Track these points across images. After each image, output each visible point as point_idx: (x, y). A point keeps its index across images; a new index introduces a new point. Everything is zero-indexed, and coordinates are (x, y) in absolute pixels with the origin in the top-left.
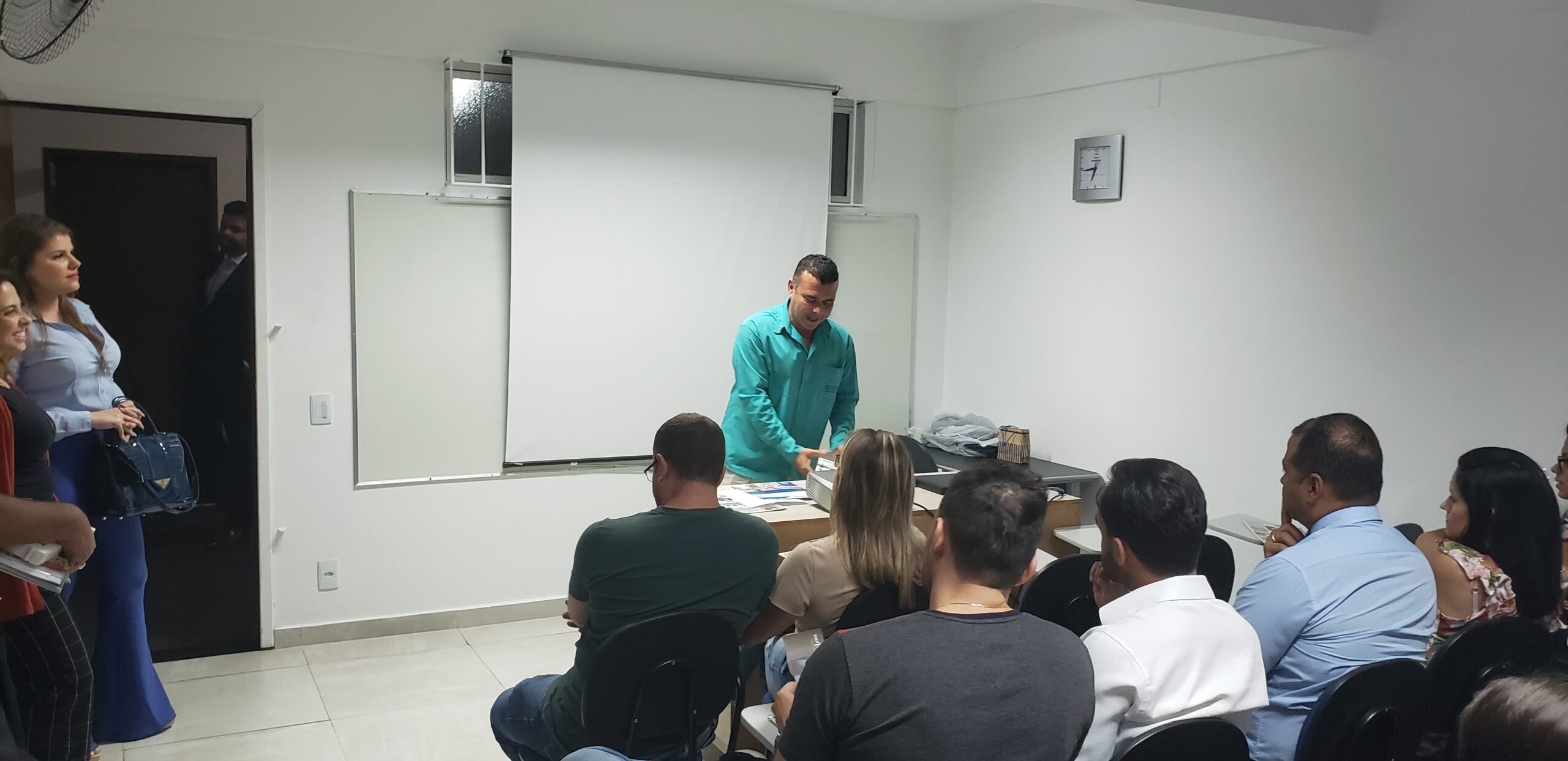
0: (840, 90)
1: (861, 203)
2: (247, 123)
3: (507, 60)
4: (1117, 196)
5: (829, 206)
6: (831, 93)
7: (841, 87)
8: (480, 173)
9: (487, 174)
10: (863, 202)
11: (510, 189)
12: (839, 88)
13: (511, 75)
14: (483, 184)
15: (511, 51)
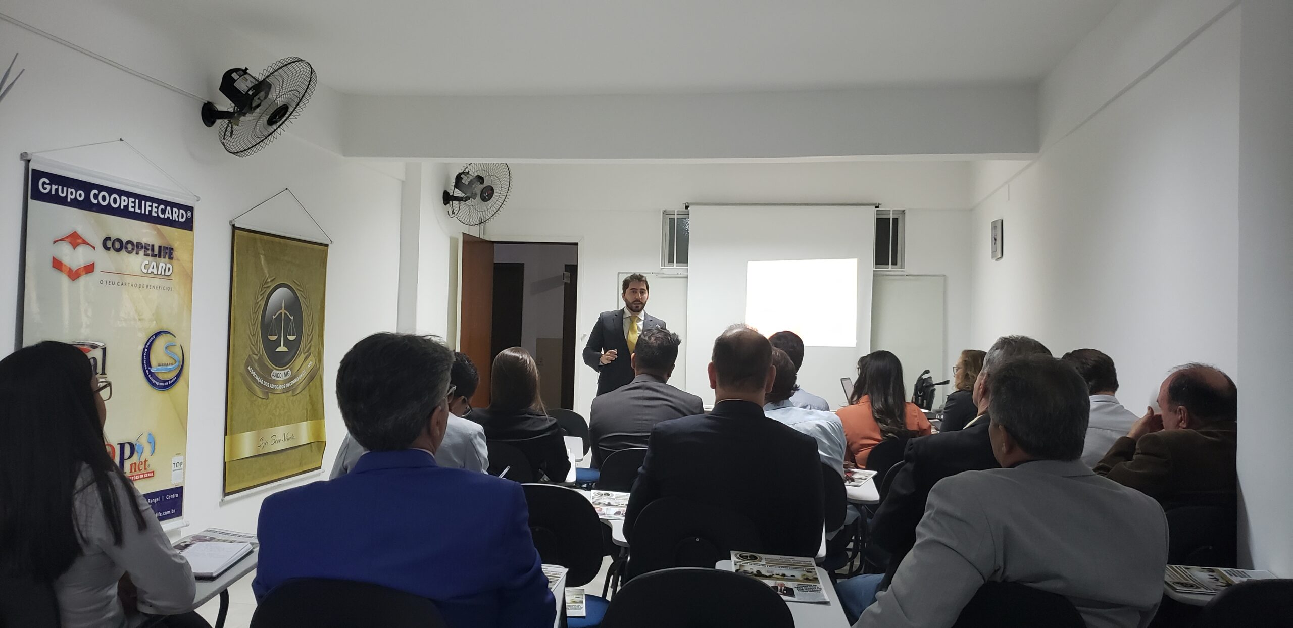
0: (880, 206)
1: (904, 268)
2: (577, 244)
3: (687, 207)
4: (999, 256)
5: (874, 271)
6: (874, 207)
7: (880, 203)
8: (673, 262)
9: (677, 263)
10: (905, 267)
11: (687, 269)
12: (879, 204)
13: (689, 214)
14: (675, 267)
15: (688, 203)
